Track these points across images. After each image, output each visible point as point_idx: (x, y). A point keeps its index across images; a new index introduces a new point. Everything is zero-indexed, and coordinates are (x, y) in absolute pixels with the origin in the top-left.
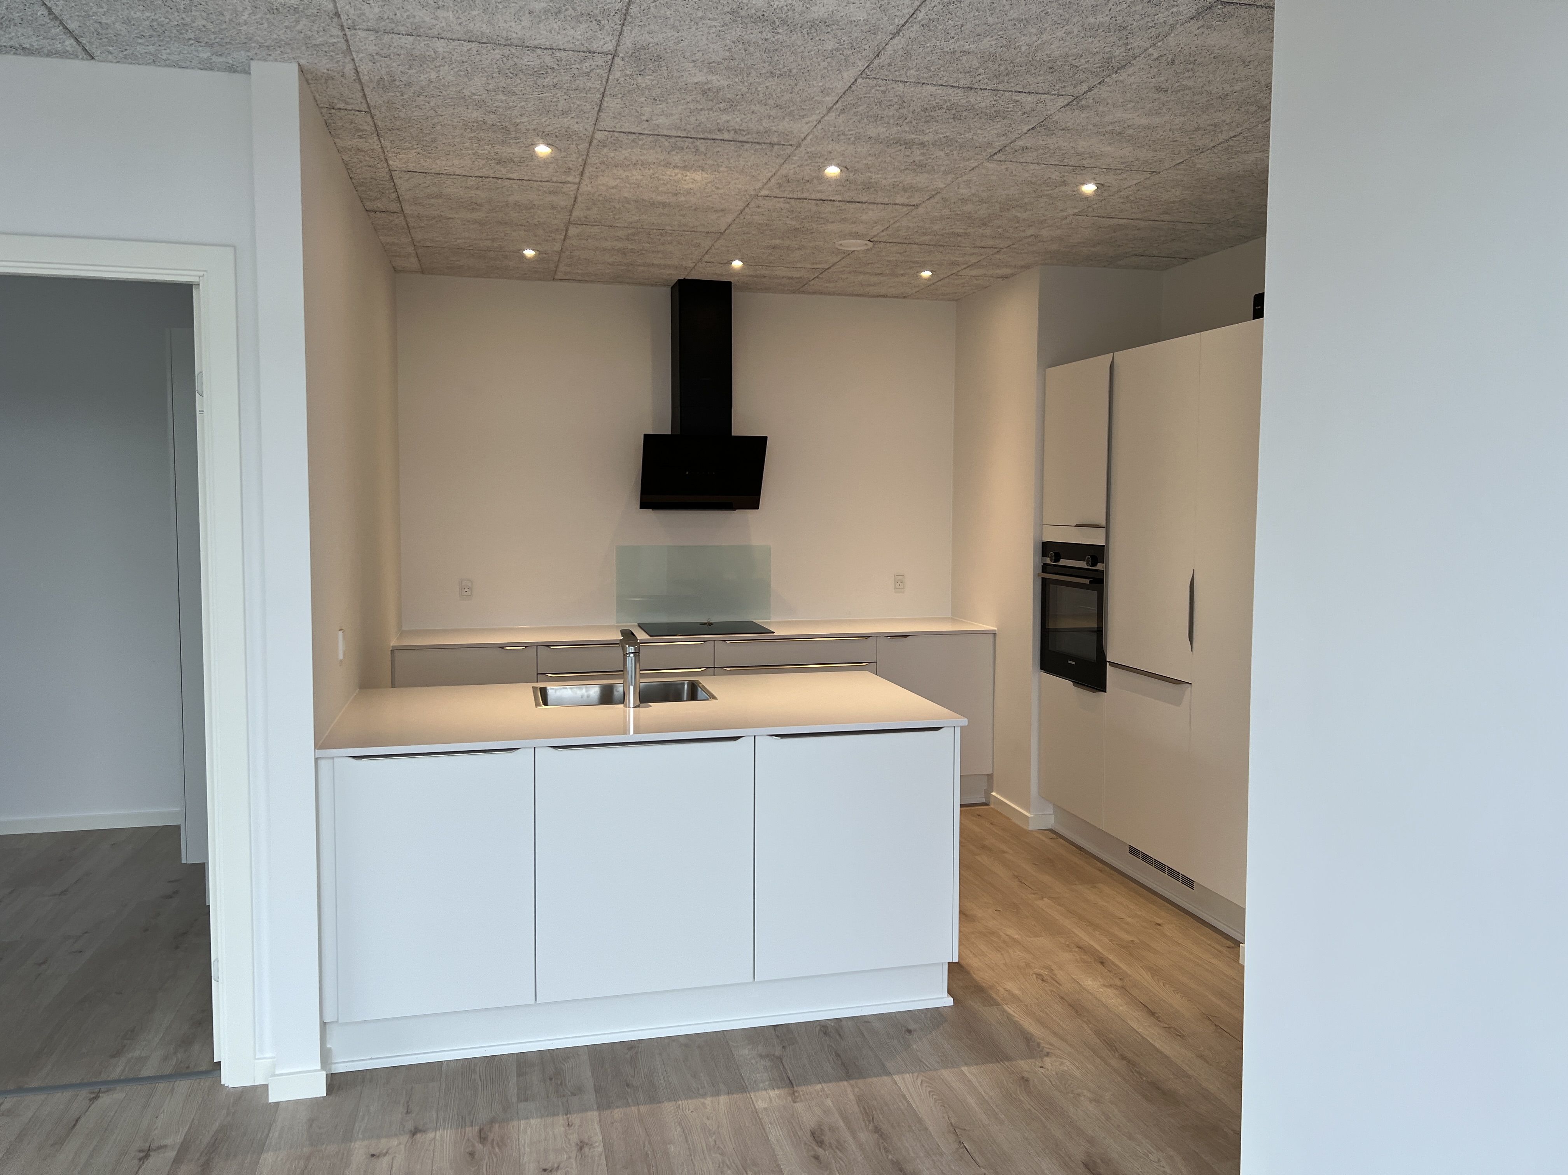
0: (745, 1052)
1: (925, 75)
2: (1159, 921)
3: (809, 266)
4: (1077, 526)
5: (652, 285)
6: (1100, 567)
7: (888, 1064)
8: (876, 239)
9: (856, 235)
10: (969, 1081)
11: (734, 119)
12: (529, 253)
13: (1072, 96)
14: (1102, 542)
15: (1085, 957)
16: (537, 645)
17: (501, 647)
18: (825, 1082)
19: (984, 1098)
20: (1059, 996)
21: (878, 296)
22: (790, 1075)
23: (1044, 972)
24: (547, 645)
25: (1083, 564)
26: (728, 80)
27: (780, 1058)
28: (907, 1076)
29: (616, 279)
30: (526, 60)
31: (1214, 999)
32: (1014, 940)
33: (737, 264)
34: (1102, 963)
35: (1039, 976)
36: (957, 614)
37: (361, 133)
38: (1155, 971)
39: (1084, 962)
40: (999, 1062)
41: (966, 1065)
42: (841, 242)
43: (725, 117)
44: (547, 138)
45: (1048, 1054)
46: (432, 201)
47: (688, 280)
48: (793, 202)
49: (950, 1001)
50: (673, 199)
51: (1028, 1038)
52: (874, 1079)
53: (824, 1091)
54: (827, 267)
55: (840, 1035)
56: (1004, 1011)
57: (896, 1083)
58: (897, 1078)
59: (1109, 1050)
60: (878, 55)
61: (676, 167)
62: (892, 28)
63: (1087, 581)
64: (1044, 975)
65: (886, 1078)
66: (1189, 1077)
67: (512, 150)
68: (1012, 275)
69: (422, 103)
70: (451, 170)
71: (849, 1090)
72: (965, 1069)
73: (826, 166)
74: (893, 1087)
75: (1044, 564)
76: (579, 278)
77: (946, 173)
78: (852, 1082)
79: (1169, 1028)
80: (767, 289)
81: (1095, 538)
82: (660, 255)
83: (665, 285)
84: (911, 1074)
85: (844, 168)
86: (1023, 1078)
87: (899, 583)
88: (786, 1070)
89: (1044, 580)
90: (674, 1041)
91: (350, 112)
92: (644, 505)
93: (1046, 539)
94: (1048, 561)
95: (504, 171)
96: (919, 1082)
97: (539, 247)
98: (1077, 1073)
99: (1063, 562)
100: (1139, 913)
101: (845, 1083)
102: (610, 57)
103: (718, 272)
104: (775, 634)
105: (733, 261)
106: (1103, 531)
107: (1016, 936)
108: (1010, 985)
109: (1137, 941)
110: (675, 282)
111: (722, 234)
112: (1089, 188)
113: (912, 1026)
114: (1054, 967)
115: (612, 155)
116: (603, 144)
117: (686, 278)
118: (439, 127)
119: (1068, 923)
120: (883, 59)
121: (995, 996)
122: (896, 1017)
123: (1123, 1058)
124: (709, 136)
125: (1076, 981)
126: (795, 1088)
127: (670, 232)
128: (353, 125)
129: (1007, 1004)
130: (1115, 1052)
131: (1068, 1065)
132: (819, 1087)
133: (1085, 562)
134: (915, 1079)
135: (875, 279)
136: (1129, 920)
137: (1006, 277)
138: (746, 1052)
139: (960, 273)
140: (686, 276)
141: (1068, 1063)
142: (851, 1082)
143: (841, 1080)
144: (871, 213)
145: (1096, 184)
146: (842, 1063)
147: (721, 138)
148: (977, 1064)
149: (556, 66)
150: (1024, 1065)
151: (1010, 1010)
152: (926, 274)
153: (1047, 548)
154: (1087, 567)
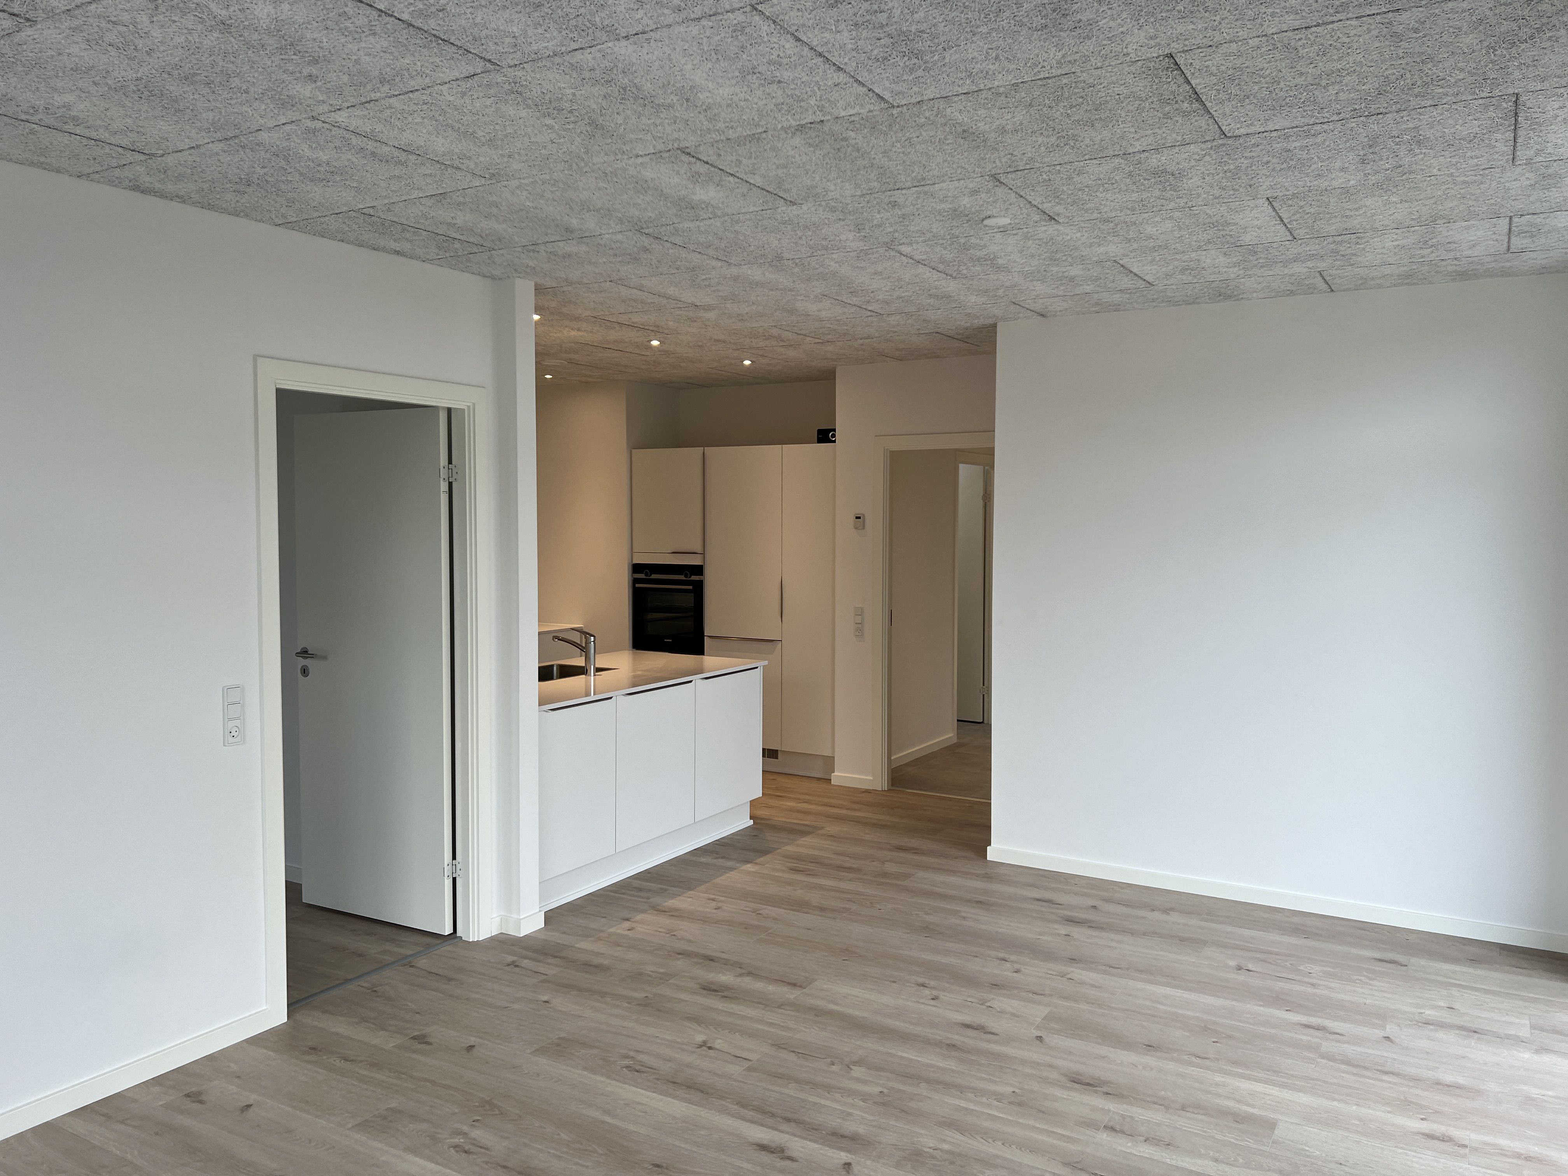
4: (673, 553)
6: (695, 578)
14: (698, 563)
39: (772, 798)
75: (635, 578)
79: (848, 809)
81: (695, 561)
89: (635, 588)
93: (637, 562)
94: (641, 576)
99: (654, 576)
106: (699, 557)
130: (844, 820)
133: (681, 576)
141: (836, 828)
153: (637, 568)
154: (685, 579)
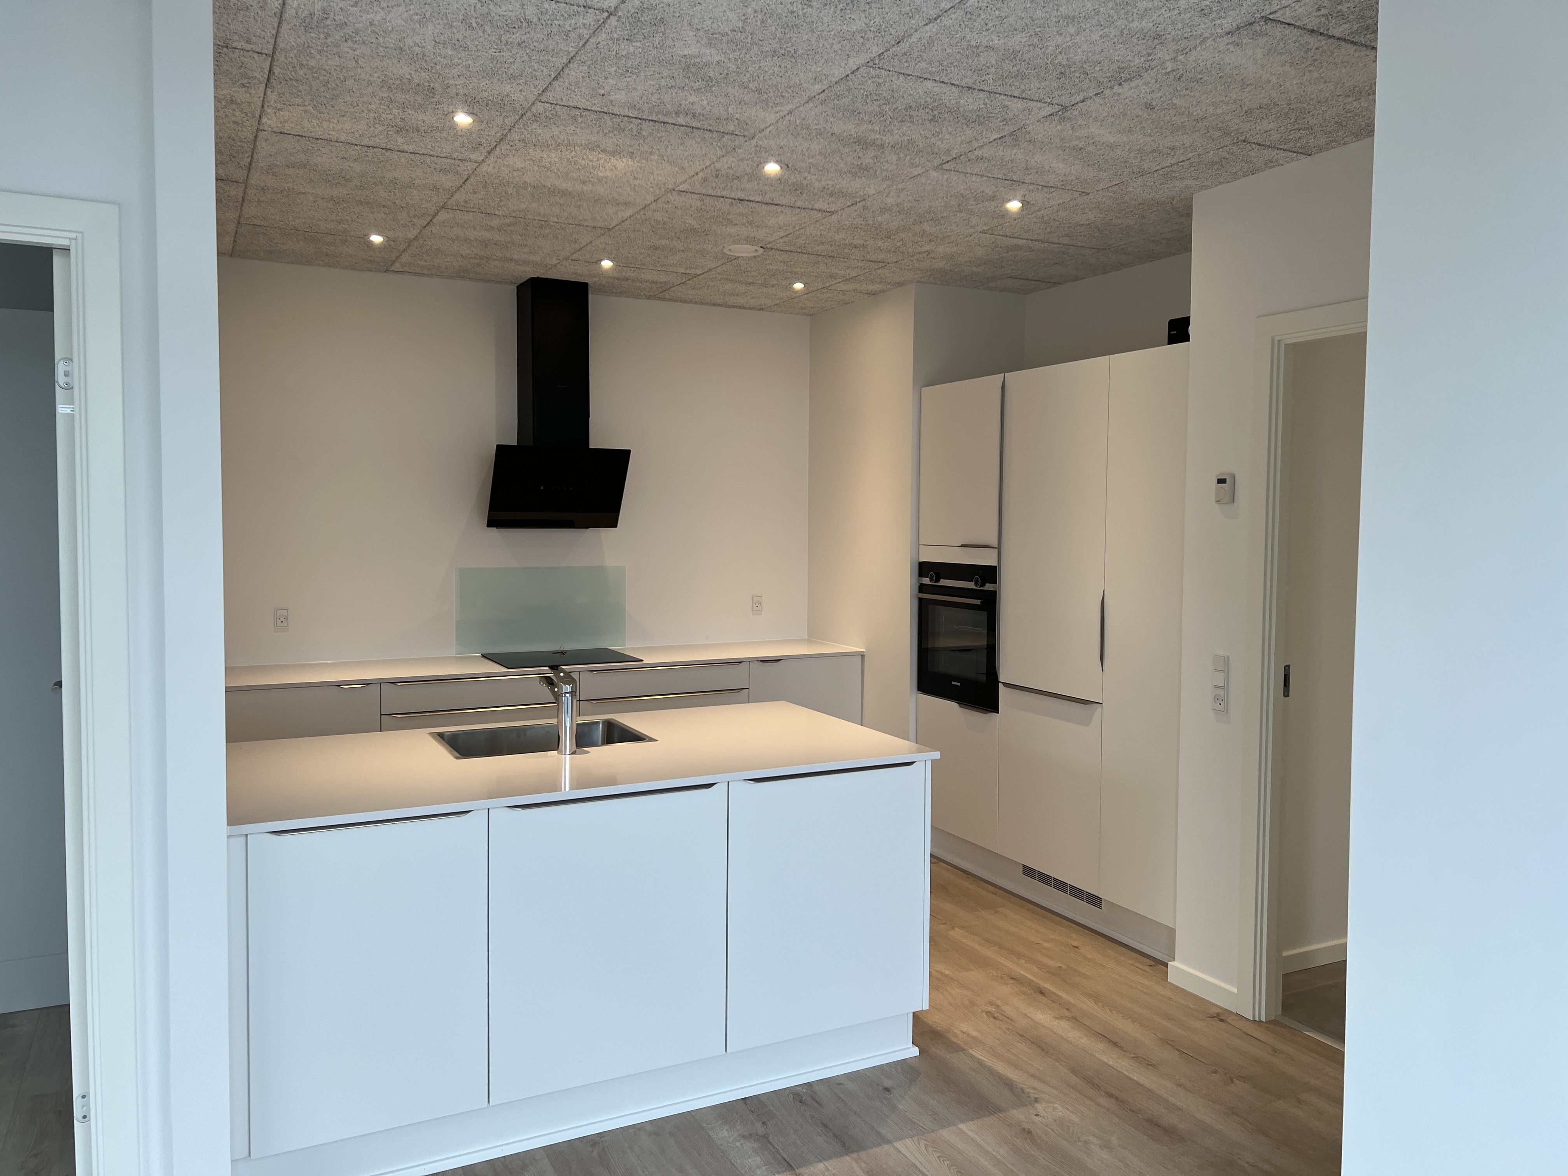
0: (723, 1134)
1: (934, 69)
2: (1075, 944)
3: (683, 271)
4: (963, 546)
5: (497, 282)
6: (989, 587)
7: (883, 1131)
8: (769, 246)
9: (751, 241)
10: (972, 1139)
11: (700, 102)
12: (376, 239)
13: (1062, 106)
14: (993, 562)
15: (1025, 989)
16: (380, 682)
17: (338, 685)
18: (825, 1159)
19: (996, 1158)
20: (1017, 1033)
21: (734, 307)
22: (785, 1156)
23: (992, 1009)
24: (394, 682)
25: (971, 585)
26: (723, 55)
27: (765, 1137)
28: (908, 1141)
29: (461, 274)
30: (504, 9)
31: (1164, 1023)
32: (946, 976)
33: (607, 264)
34: (1042, 993)
35: (987, 1013)
36: (813, 635)
37: (245, 81)
38: (1096, 998)
39: (1024, 993)
40: (992, 1114)
41: (962, 1122)
42: (730, 247)
43: (693, 98)
44: (472, 105)
45: (1036, 1100)
46: (291, 171)
47: (541, 278)
48: (707, 201)
49: (915, 1051)
50: (578, 187)
51: (1010, 1085)
52: (874, 1149)
53: (828, 1169)
54: (699, 273)
55: (817, 1102)
56: (972, 1056)
57: (900, 1151)
58: (898, 1145)
59: (1092, 1089)
60: (899, 42)
61: (604, 151)
62: (933, 13)
63: (978, 602)
64: (993, 1012)
65: (887, 1147)
66: (1180, 1109)
67: (425, 118)
68: (882, 291)
69: (347, 50)
70: (334, 135)
71: (855, 1165)
72: (962, 1126)
73: (766, 162)
74: (899, 1156)
75: (920, 584)
76: (418, 270)
77: (886, 178)
78: (855, 1155)
79: (1137, 1057)
80: (622, 293)
81: (986, 559)
82: (526, 250)
83: (511, 283)
84: (910, 1139)
85: (785, 166)
86: (1024, 1129)
87: (757, 605)
88: (778, 1150)
89: (921, 600)
90: (640, 1129)
91: (246, 54)
92: (492, 523)
93: (922, 559)
94: (926, 581)
95: (400, 140)
96: (923, 1148)
97: (391, 234)
98: (1075, 1118)
99: (943, 582)
100: (1052, 937)
101: (847, 1158)
102: (606, 14)
103: (580, 272)
104: (644, 662)
105: (602, 260)
106: (995, 552)
107: (947, 972)
108: (965, 1027)
109: (1064, 967)
110: (524, 280)
111: (609, 230)
112: (1014, 206)
113: (888, 1083)
114: (999, 1003)
115: (540, 131)
116: (536, 118)
117: (540, 277)
118: (350, 83)
119: (989, 953)
120: (904, 46)
121: (954, 1040)
122: (866, 1075)
123: (1111, 1096)
124: (662, 119)
125: (1026, 1016)
126: (797, 1171)
127: (552, 224)
128: (242, 71)
129: (972, 1048)
130: (1099, 1090)
131: (1061, 1111)
132: (821, 1166)
133: (973, 583)
134: (918, 1145)
135: (742, 288)
136: (1046, 945)
137: (873, 294)
138: (726, 1133)
139: (833, 287)
140: (541, 275)
141: (1060, 1108)
142: (852, 1155)
143: (839, 1155)
144: (781, 217)
145: (1022, 202)
146: (834, 1134)
147: (674, 122)
148: (972, 1120)
149: (535, 20)
150: (1018, 1114)
151: (977, 1053)
152: (798, 286)
153: (924, 568)
154: (975, 587)
